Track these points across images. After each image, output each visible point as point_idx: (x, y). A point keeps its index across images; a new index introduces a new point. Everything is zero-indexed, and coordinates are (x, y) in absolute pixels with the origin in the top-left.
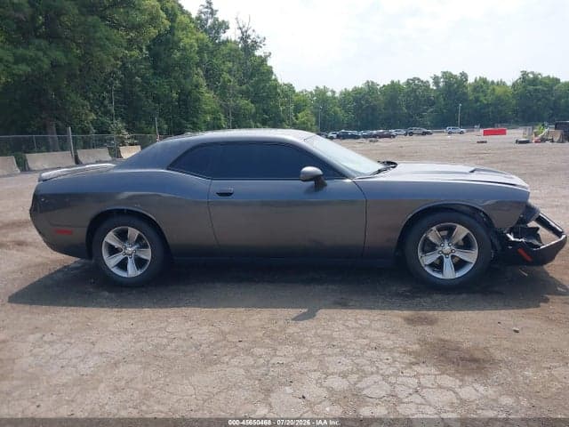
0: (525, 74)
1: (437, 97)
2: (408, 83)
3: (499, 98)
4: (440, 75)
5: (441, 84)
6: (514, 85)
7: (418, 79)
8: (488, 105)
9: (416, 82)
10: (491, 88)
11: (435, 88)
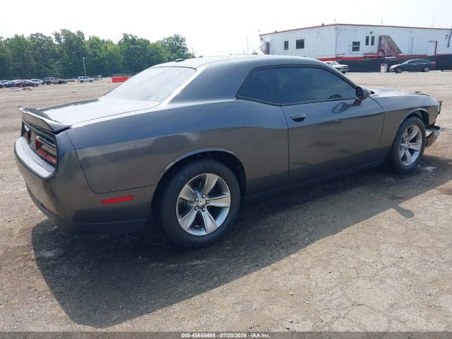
0: (126, 36)
1: (61, 52)
2: (31, 38)
3: (111, 54)
4: (60, 32)
5: (62, 40)
6: (120, 43)
7: (41, 35)
8: (104, 59)
9: (40, 37)
10: (104, 45)
11: (57, 43)
